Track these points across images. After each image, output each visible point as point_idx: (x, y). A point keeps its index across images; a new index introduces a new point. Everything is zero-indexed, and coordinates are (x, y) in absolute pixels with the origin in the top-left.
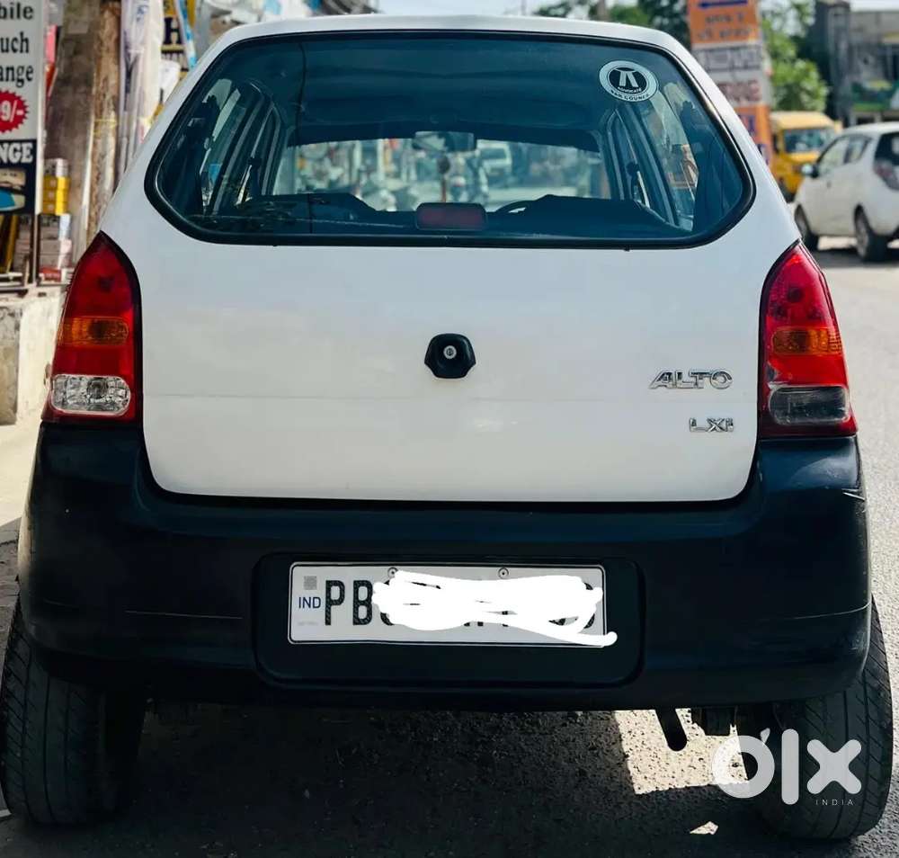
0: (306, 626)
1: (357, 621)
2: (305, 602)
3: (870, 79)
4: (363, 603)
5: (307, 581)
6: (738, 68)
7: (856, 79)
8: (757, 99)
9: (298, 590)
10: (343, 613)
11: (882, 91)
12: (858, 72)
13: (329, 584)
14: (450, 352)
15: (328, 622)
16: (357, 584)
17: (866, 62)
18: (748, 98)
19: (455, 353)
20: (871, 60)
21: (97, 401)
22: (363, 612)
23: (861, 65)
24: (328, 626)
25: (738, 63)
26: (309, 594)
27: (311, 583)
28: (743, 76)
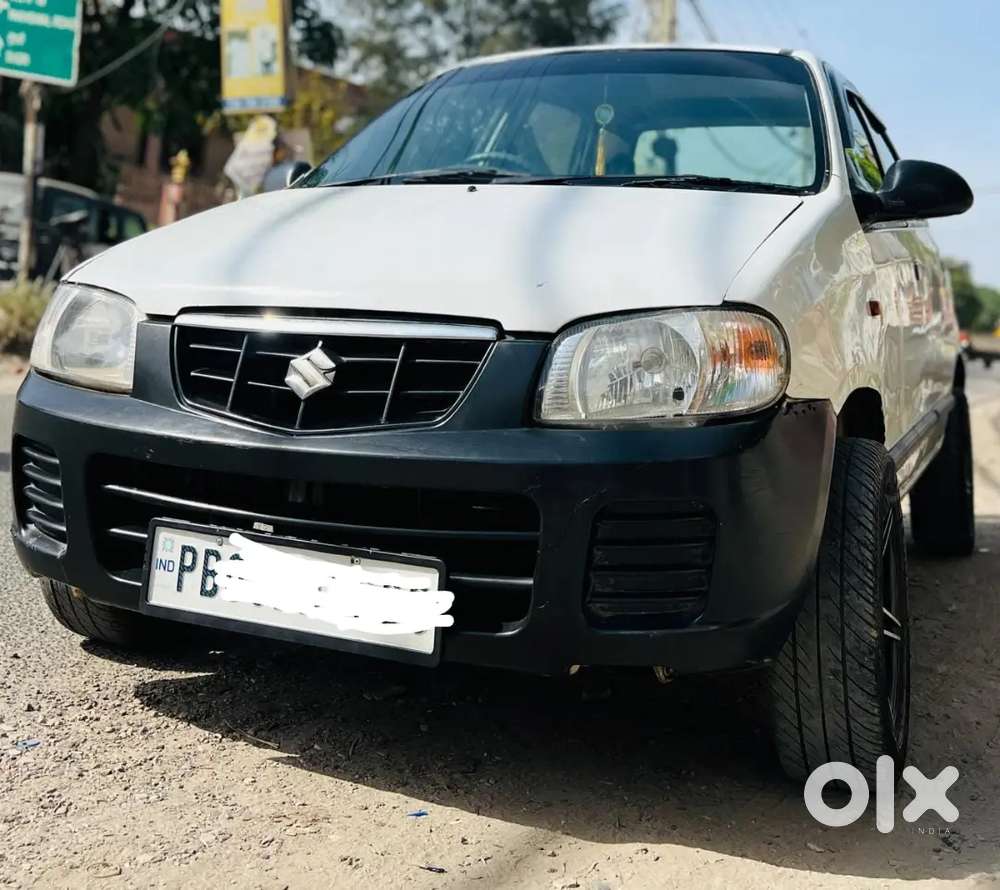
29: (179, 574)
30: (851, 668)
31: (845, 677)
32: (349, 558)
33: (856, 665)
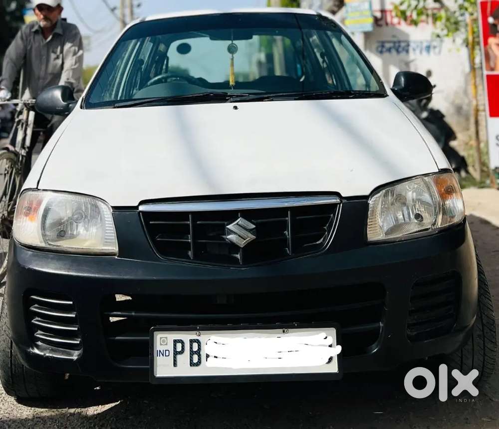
29: (174, 357)
30: (486, 333)
31: (484, 337)
32: (282, 330)
33: (489, 331)
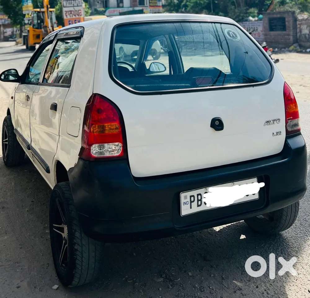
0: (185, 210)
1: (198, 206)
2: (185, 203)
3: (99, 8)
4: (200, 200)
5: (185, 197)
6: (75, 6)
7: (95, 8)
8: (81, 16)
9: (183, 200)
10: (195, 204)
11: (103, 11)
12: (96, 5)
13: (191, 197)
14: (217, 123)
15: (191, 208)
16: (198, 195)
17: (98, 2)
18: (78, 15)
19: (218, 123)
20: (100, 2)
21: (100, 151)
22: (200, 202)
23: (97, 4)
24: (191, 209)
25: (75, 5)
26: (185, 201)
27: (186, 197)
28: (77, 8)
